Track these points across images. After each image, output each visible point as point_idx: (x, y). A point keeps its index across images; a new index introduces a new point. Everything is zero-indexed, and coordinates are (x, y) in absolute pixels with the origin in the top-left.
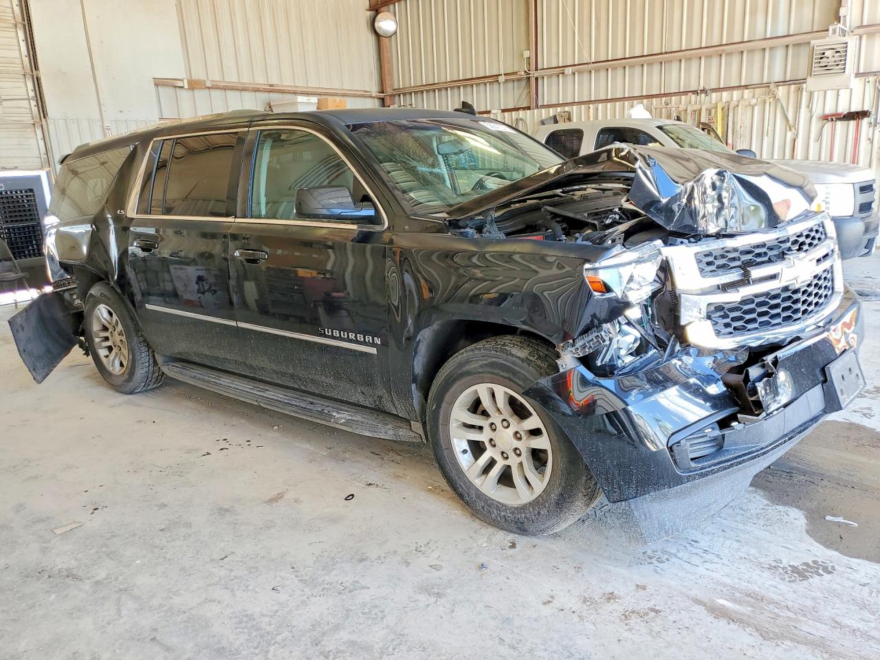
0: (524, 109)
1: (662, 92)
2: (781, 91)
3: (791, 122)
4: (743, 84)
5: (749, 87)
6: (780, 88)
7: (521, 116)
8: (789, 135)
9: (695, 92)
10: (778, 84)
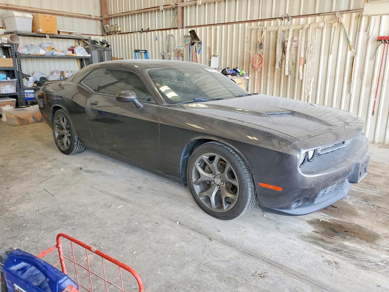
0: (174, 29)
1: (260, 19)
2: (345, 19)
3: (351, 44)
4: (317, 12)
5: (320, 15)
6: (344, 15)
7: (172, 33)
8: (350, 54)
9: (281, 18)
10: (342, 12)
